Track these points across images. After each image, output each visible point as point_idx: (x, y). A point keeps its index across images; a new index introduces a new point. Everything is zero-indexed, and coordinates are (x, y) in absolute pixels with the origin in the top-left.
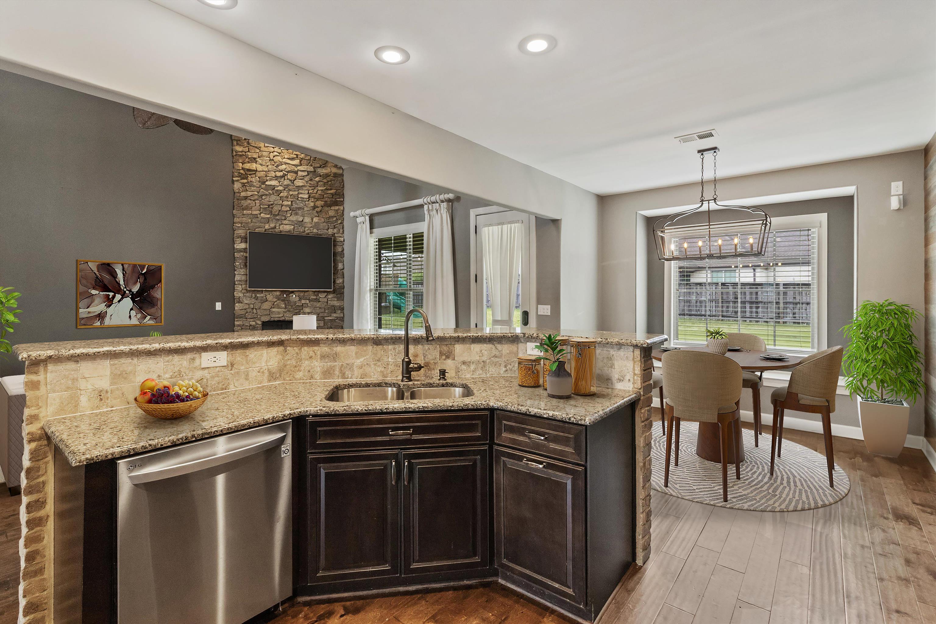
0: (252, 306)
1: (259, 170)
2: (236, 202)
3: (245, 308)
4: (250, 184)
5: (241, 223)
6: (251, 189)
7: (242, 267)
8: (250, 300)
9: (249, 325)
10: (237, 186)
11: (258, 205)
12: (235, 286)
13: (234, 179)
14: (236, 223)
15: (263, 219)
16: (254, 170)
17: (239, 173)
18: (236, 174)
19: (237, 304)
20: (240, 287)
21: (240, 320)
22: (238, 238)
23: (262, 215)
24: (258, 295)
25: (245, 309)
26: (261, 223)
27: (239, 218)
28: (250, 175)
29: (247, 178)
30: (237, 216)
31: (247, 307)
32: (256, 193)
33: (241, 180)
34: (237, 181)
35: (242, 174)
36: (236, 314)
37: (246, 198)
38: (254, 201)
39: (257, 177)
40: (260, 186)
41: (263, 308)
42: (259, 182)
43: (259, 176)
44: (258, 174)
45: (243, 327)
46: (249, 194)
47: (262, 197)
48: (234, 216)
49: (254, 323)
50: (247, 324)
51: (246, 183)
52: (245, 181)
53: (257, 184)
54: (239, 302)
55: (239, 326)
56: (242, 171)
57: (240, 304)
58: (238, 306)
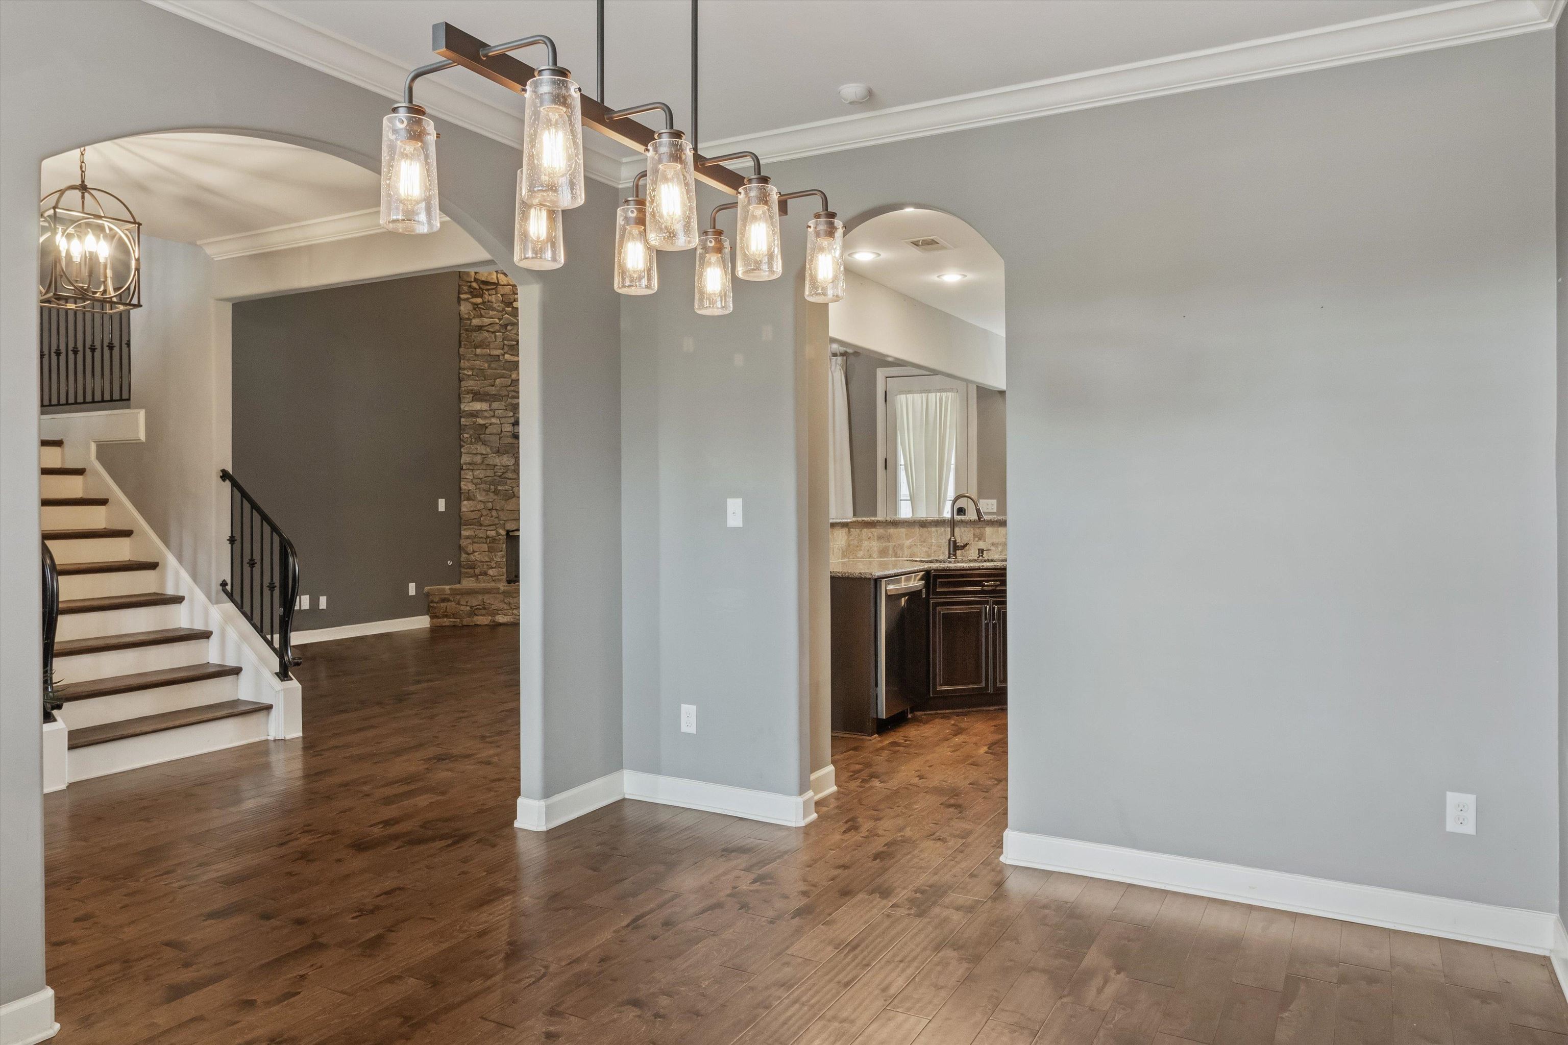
0: (490, 505)
1: (502, 283)
2: (464, 335)
3: (478, 508)
4: (488, 306)
5: (472, 369)
6: (489, 313)
7: (473, 440)
8: (487, 495)
9: (485, 537)
10: (465, 308)
11: (499, 340)
12: (462, 472)
13: (462, 296)
14: (464, 369)
15: (508, 364)
16: (494, 284)
17: (470, 287)
18: (465, 288)
19: (465, 503)
20: (471, 473)
21: (469, 529)
22: (468, 393)
23: (507, 356)
24: (499, 488)
25: (479, 510)
26: (504, 369)
27: (468, 360)
28: (488, 290)
29: (481, 296)
30: (467, 358)
31: (481, 506)
32: (497, 321)
33: (472, 297)
34: (467, 299)
35: (475, 289)
36: (464, 518)
37: (480, 328)
38: (493, 332)
39: (499, 295)
40: (504, 310)
41: (508, 508)
42: (502, 302)
43: (502, 293)
44: (501, 290)
45: (476, 540)
46: (487, 321)
47: (506, 328)
48: (460, 357)
49: (493, 533)
50: (481, 535)
51: (479, 304)
52: (479, 300)
53: (499, 306)
54: (468, 499)
55: (468, 537)
56: (474, 285)
57: (470, 502)
58: (466, 506)
